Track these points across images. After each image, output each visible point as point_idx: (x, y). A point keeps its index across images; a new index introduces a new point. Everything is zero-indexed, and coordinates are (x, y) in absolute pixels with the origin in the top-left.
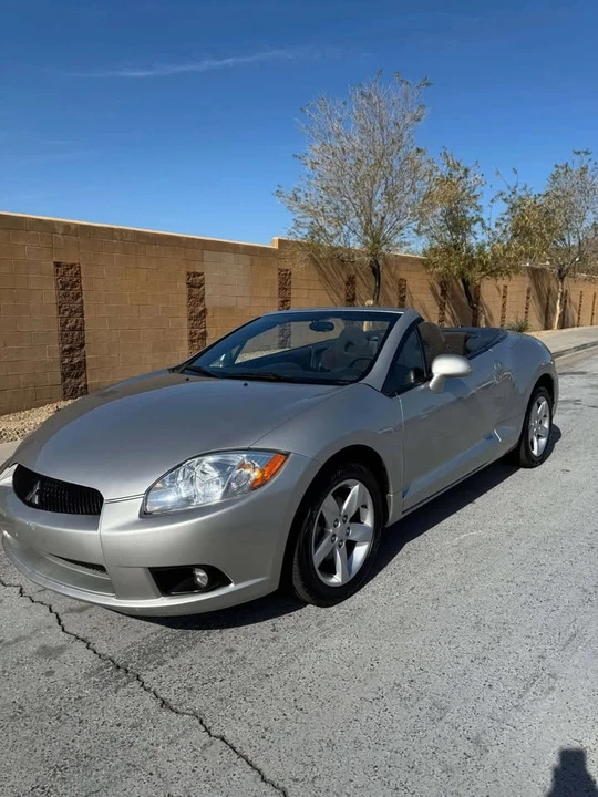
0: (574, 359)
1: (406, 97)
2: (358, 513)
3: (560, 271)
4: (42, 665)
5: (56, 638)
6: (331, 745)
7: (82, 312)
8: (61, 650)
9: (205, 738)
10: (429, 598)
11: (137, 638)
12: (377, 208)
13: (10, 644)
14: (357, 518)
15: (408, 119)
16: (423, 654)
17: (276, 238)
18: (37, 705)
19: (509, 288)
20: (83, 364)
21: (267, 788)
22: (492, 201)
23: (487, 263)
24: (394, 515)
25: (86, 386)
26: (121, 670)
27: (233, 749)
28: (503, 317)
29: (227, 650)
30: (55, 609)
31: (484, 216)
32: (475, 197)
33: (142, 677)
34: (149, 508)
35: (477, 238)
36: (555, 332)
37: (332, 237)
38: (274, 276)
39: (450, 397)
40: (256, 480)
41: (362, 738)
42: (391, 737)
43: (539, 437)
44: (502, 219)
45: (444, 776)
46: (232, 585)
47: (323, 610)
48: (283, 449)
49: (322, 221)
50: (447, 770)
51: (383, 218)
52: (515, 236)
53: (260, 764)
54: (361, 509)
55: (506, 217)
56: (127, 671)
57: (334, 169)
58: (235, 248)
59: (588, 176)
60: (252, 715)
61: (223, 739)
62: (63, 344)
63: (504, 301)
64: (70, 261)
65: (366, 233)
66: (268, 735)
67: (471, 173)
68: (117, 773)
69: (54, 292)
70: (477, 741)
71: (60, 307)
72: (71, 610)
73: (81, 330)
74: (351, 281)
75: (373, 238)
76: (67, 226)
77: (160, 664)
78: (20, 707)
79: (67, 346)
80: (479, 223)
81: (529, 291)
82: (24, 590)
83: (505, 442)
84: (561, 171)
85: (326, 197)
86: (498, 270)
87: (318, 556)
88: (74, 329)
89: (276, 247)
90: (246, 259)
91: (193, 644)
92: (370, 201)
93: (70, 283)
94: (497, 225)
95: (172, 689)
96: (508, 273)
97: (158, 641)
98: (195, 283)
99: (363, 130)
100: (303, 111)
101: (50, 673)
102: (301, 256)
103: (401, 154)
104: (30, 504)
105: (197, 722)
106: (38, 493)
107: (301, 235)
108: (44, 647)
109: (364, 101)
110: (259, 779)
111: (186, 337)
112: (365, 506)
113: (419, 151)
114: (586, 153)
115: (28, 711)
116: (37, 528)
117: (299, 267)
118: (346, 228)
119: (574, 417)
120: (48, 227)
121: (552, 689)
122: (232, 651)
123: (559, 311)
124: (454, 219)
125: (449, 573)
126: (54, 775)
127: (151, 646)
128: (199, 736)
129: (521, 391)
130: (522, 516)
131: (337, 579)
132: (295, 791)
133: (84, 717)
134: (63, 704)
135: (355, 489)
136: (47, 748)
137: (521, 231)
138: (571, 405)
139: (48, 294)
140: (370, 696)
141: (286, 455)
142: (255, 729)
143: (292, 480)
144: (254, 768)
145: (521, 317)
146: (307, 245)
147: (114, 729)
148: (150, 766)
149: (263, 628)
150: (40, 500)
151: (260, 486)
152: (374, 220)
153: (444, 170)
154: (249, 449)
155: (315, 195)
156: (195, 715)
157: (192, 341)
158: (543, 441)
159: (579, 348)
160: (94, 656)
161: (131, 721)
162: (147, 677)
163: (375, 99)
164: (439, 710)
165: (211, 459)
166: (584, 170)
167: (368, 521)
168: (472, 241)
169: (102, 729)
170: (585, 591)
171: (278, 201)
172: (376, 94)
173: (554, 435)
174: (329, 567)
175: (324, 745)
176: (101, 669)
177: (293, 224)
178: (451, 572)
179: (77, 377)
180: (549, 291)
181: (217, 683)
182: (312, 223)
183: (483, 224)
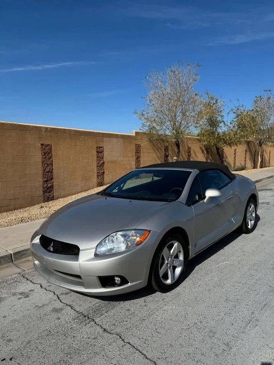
0: (266, 183)
1: (190, 71)
2: (177, 254)
3: (260, 142)
4: (55, 315)
5: (58, 305)
6: (171, 346)
7: (52, 165)
8: (62, 309)
9: (122, 343)
10: (207, 289)
11: (91, 305)
12: (179, 119)
13: (40, 307)
14: (177, 257)
15: (191, 81)
16: (205, 312)
17: (134, 131)
18: (56, 331)
19: (237, 150)
20: (52, 187)
21: (148, 361)
22: (228, 113)
23: (227, 140)
24: (192, 255)
25: (53, 196)
26: (86, 318)
27: (134, 347)
28: (235, 163)
29: (127, 310)
30: (56, 293)
31: (225, 120)
32: (221, 111)
33: (95, 320)
34: (98, 253)
35: (222, 129)
36: (259, 170)
37: (158, 130)
38: (134, 147)
39: (213, 205)
40: (138, 242)
41: (183, 343)
42: (194, 343)
43: (251, 220)
44: (233, 121)
45: (215, 357)
46: (129, 284)
47: (164, 294)
48: (148, 229)
49: (154, 125)
50: (216, 355)
51: (181, 123)
52: (239, 128)
53: (145, 353)
54: (179, 253)
55: (235, 120)
56: (89, 318)
57: (159, 102)
58: (117, 136)
59: (271, 101)
60: (140, 334)
61: (129, 344)
62: (44, 178)
63: (235, 156)
64: (47, 143)
65: (173, 129)
66: (147, 342)
67: (219, 101)
68: (91, 356)
69: (41, 156)
70: (227, 345)
71: (43, 163)
72: (63, 294)
73: (52, 172)
74: (166, 149)
75: (176, 131)
76: (46, 128)
77: (102, 315)
78: (50, 331)
79: (45, 179)
80: (222, 123)
81: (246, 151)
82: (42, 286)
83: (236, 223)
84: (258, 99)
85: (156, 114)
86: (232, 143)
87: (161, 272)
88: (48, 172)
89: (134, 135)
90: (121, 140)
91: (113, 307)
92: (175, 115)
93: (47, 152)
94: (231, 123)
95: (107, 325)
96: (236, 144)
97: (99, 306)
98: (100, 151)
99: (172, 85)
100: (146, 78)
101: (59, 318)
102: (145, 139)
103: (188, 96)
104: (49, 251)
105: (118, 337)
106: (52, 247)
107: (146, 129)
108: (54, 308)
109: (172, 74)
110: (145, 358)
111: (96, 174)
112: (180, 252)
113: (196, 94)
114: (270, 91)
115: (52, 333)
116: (53, 261)
117: (144, 143)
118: (164, 127)
119: (267, 210)
120: (38, 129)
121: (257, 325)
122: (129, 310)
123: (260, 160)
124: (211, 121)
125: (215, 279)
126: (67, 356)
127: (97, 308)
128: (120, 342)
129: (243, 200)
130: (244, 255)
131: (169, 282)
132: (159, 362)
133: (75, 335)
134: (66, 330)
135: (176, 245)
136: (63, 346)
137: (242, 126)
138: (265, 205)
139: (38, 157)
140: (185, 328)
141: (150, 231)
142: (141, 340)
143: (152, 241)
144: (142, 354)
145: (243, 163)
146: (148, 134)
147: (87, 339)
148: (102, 353)
149: (140, 301)
150: (53, 249)
151: (140, 244)
152: (177, 124)
153: (207, 100)
154: (135, 229)
155: (151, 114)
156: (117, 334)
157: (98, 176)
158: (253, 222)
159: (269, 178)
160: (75, 312)
161: (93, 337)
162: (97, 320)
163: (177, 73)
164: (212, 333)
165: (120, 233)
166: (269, 98)
167: (181, 258)
168: (220, 130)
169: (83, 339)
170: (270, 286)
171: (135, 116)
172: (177, 70)
173: (257, 219)
174: (166, 277)
175: (168, 346)
176: (78, 317)
177: (141, 125)
178: (216, 279)
179: (49, 193)
180: (255, 151)
181: (125, 322)
182: (150, 125)
183: (224, 123)
